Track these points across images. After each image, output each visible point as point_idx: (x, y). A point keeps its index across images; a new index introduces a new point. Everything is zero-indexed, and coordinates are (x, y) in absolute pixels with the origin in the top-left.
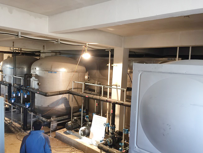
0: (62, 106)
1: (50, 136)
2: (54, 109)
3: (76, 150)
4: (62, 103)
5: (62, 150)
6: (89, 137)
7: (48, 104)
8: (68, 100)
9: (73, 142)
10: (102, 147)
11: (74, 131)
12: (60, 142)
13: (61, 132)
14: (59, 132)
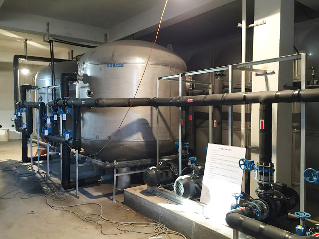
0: (137, 139)
1: (112, 200)
2: (122, 144)
3: (168, 230)
4: (137, 131)
5: (136, 230)
6: (199, 200)
7: (109, 134)
8: (150, 125)
9: (161, 213)
10: (241, 221)
11: (162, 188)
12: (133, 213)
13: (136, 191)
14: (131, 192)
